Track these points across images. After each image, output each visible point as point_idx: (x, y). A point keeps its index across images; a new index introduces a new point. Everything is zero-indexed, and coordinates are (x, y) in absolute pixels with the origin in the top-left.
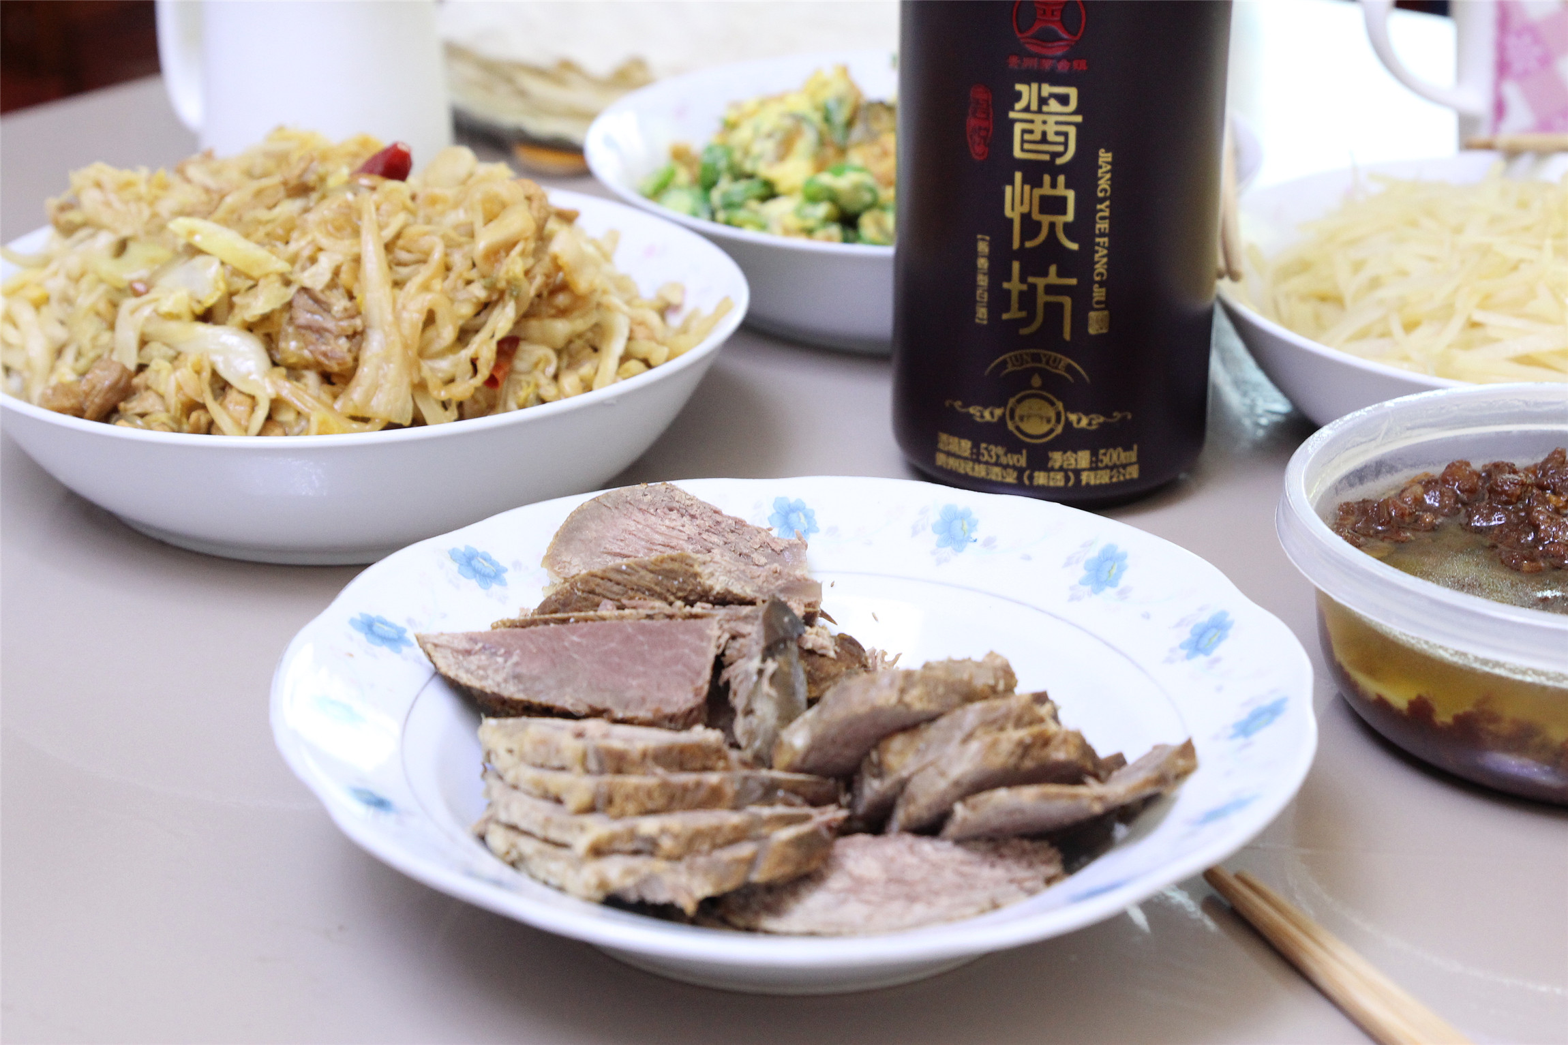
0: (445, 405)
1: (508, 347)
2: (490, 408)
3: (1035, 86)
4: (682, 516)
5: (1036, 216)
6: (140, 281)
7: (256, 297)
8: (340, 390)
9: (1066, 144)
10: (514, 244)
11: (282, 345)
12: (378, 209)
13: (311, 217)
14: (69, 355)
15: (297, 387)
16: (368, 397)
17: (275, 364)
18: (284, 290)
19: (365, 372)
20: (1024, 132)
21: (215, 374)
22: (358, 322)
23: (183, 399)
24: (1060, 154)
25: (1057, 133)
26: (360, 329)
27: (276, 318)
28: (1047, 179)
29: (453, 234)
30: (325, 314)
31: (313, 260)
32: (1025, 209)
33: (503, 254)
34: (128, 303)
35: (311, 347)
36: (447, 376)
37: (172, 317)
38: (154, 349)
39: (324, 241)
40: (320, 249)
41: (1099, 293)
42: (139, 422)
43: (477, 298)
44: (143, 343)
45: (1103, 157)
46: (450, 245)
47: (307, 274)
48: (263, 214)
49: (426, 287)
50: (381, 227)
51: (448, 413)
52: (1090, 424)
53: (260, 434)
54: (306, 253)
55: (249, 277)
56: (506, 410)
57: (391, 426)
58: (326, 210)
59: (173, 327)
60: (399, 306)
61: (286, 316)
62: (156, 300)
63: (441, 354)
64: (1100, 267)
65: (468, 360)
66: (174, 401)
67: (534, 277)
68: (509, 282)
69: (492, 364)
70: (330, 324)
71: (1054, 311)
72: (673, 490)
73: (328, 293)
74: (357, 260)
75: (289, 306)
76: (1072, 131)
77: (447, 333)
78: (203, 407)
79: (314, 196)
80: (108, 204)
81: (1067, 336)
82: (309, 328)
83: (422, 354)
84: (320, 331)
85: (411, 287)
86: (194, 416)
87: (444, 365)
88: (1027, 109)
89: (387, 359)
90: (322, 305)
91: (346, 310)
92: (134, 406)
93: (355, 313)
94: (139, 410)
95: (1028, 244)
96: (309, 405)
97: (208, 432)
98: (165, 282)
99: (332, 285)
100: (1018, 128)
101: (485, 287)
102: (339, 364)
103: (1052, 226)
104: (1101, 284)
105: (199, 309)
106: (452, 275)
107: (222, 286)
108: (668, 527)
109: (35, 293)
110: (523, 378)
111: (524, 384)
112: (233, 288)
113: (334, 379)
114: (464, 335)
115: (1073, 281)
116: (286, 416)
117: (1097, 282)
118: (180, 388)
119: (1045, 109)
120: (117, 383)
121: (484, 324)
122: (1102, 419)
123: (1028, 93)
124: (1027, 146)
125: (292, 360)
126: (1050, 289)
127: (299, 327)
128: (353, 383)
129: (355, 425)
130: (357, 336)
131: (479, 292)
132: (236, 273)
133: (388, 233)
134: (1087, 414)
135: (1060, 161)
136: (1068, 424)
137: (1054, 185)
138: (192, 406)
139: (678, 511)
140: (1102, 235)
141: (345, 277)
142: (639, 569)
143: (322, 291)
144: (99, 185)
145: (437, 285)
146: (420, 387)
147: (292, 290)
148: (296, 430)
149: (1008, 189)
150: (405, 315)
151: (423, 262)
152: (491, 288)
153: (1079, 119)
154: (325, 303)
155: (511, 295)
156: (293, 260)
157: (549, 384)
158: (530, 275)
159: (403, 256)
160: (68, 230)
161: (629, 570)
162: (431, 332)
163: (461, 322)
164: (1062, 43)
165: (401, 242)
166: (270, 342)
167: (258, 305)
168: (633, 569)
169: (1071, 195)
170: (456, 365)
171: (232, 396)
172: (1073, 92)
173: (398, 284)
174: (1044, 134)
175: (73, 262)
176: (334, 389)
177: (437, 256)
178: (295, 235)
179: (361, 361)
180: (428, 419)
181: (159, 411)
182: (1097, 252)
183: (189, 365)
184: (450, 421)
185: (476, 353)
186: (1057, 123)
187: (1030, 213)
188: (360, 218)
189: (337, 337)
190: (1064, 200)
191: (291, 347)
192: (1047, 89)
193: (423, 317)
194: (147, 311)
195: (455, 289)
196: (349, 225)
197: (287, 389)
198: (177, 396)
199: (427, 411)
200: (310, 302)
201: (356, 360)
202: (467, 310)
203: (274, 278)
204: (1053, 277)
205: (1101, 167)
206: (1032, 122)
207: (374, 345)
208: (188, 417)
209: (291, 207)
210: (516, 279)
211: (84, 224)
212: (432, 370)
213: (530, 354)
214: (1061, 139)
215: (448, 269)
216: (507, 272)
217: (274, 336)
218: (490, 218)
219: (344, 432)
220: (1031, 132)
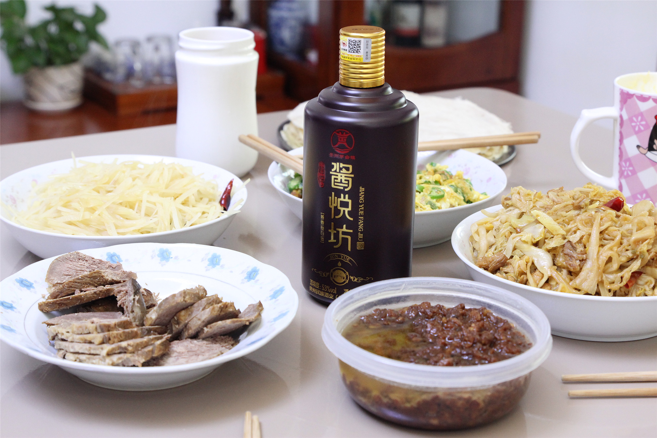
0: (610, 291)
1: (636, 275)
2: (626, 295)
3: (338, 164)
4: (83, 261)
5: (339, 208)
6: (519, 228)
7: (552, 241)
8: (573, 278)
9: (348, 184)
10: (646, 240)
11: (558, 259)
12: (601, 219)
13: (578, 217)
14: (493, 248)
15: (559, 274)
16: (582, 282)
17: (554, 264)
18: (562, 240)
19: (583, 274)
20: (335, 179)
21: (533, 263)
22: (584, 256)
23: (520, 270)
24: (347, 187)
25: (345, 180)
26: (584, 259)
27: (558, 249)
28: (342, 195)
29: (626, 232)
30: (574, 251)
31: (575, 232)
32: (335, 205)
33: (641, 242)
34: (514, 235)
35: (567, 262)
36: (612, 281)
37: (525, 242)
38: (517, 252)
39: (580, 227)
40: (579, 229)
41: (361, 236)
42: (504, 274)
43: (629, 256)
44: (515, 249)
45: (361, 189)
46: (623, 236)
47: (571, 237)
48: (564, 213)
49: (611, 249)
50: (600, 225)
51: (609, 293)
52: (358, 281)
53: (541, 288)
54: (573, 229)
55: (552, 234)
56: (631, 296)
57: (587, 294)
58: (584, 216)
59: (525, 246)
60: (600, 254)
61: (561, 249)
62: (522, 236)
63: (612, 273)
64: (361, 227)
65: (620, 277)
66: (517, 270)
67: (651, 253)
68: (640, 253)
69: (628, 280)
70: (575, 255)
71: (345, 240)
72: (78, 254)
73: (577, 244)
74: (590, 235)
75: (563, 246)
76: (350, 180)
77: (615, 266)
78: (526, 274)
79: (583, 210)
80: (520, 200)
81: (349, 249)
82: (568, 255)
83: (604, 272)
84: (571, 257)
85: (606, 248)
86: (522, 276)
87: (611, 277)
88: (336, 171)
89: (591, 271)
90: (574, 248)
91: (581, 251)
92: (505, 269)
93: (584, 253)
94: (506, 271)
95: (337, 217)
96: (561, 281)
97: (526, 284)
98: (526, 230)
99: (580, 241)
100: (333, 177)
101: (632, 253)
102: (574, 269)
103: (344, 211)
104: (361, 233)
105: (535, 241)
106: (622, 246)
107: (543, 236)
108: (80, 265)
109: (488, 225)
110: (640, 287)
111: (640, 289)
112: (546, 237)
113: (572, 274)
114: (622, 268)
115: (351, 231)
116: (553, 283)
117: (360, 232)
118: (519, 266)
119: (341, 171)
120: (501, 260)
121: (629, 265)
122: (362, 279)
123: (336, 166)
124: (336, 184)
125: (559, 265)
126: (344, 233)
127: (565, 254)
128: (578, 277)
129: (574, 291)
130: (583, 261)
131: (629, 254)
132: (548, 232)
133: (603, 228)
134: (357, 277)
135: (346, 190)
136: (350, 279)
137: (344, 198)
138: (523, 273)
139: (82, 259)
140: (361, 216)
141: (584, 240)
142: (85, 277)
143: (575, 243)
144: (519, 193)
145: (615, 249)
146: (601, 283)
147: (566, 241)
148: (555, 288)
149: (330, 197)
150: (601, 257)
151: (613, 240)
152: (634, 253)
153: (353, 176)
154: (575, 248)
155: (641, 258)
156: (568, 231)
157: (650, 290)
158: (650, 252)
159: (607, 236)
160: (507, 206)
161: (82, 278)
162: (609, 265)
163: (621, 263)
164: (347, 150)
165: (606, 232)
166: (554, 257)
167: (552, 244)
168: (83, 278)
169: (350, 201)
170: (615, 278)
171: (537, 272)
172: (350, 167)
173: (602, 246)
174: (341, 180)
175: (503, 217)
176: (571, 277)
177: (618, 238)
178: (571, 223)
179: (582, 270)
180: (602, 295)
181: (512, 272)
182: (360, 221)
183: (525, 259)
184: (610, 296)
185: (623, 275)
186: (345, 177)
187: (337, 206)
188: (594, 221)
189: (577, 260)
190: (348, 202)
191: (560, 260)
192: (342, 165)
193: (607, 259)
194: (518, 239)
195: (621, 251)
196: (590, 223)
197: (555, 274)
198: (518, 268)
199: (602, 292)
200: (571, 246)
201: (581, 269)
202: (624, 259)
203: (559, 236)
204: (344, 229)
205: (360, 193)
206: (337, 176)
207: (588, 265)
208: (520, 277)
209: (574, 213)
210: (643, 252)
211: (512, 206)
212: (606, 278)
213: (644, 279)
214: (347, 182)
215: (621, 244)
216: (641, 249)
217: (556, 255)
218: (639, 229)
219: (570, 292)
220: (337, 179)
